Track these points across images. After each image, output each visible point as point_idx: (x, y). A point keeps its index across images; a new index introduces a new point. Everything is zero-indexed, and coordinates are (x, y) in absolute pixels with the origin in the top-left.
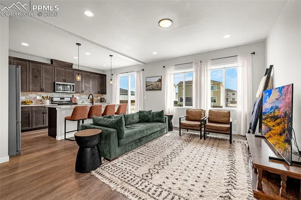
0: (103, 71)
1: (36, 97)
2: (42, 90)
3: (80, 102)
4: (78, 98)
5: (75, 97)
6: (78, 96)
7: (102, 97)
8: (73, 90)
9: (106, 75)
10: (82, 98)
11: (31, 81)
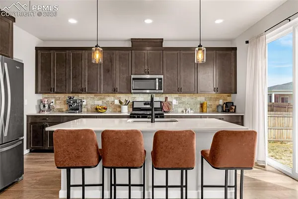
0: (231, 40)
1: (114, 101)
2: (115, 91)
3: (180, 110)
4: (175, 102)
5: (169, 100)
6: (176, 98)
7: (229, 99)
8: (160, 88)
9: (235, 49)
10: (183, 103)
11: (102, 77)
